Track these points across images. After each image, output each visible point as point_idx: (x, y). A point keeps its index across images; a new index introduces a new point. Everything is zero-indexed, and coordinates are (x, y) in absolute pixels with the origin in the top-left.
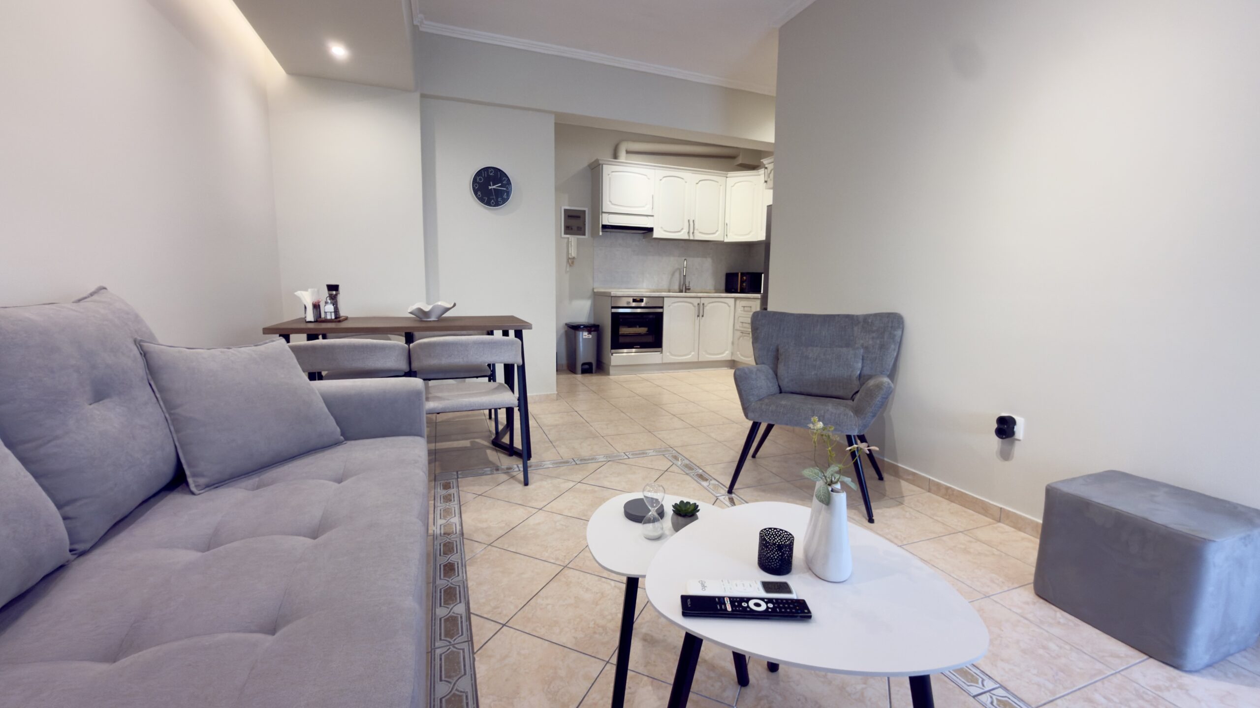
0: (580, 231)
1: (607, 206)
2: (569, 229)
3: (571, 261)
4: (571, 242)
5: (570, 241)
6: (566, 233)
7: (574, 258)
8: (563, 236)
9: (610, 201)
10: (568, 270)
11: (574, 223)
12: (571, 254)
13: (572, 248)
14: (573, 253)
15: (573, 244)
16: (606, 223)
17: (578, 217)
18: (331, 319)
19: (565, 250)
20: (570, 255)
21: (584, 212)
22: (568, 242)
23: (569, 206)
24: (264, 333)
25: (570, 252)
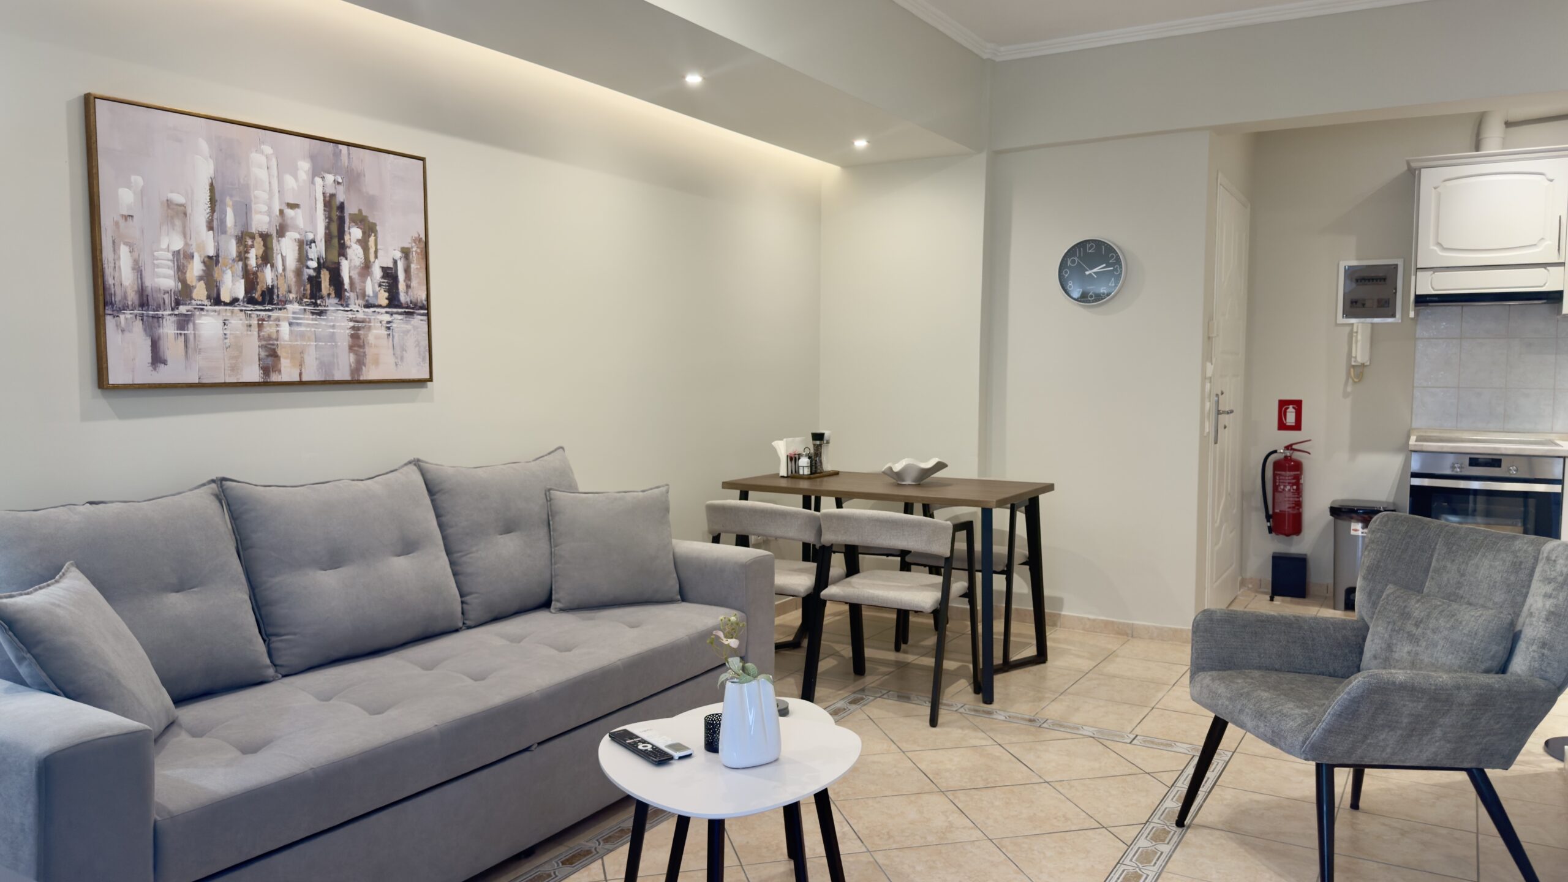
0: (1385, 306)
1: (1428, 252)
2: (1355, 306)
3: (1358, 372)
4: (1357, 332)
5: (1355, 330)
6: (1347, 314)
7: (1363, 365)
8: (1341, 320)
9: (1439, 244)
10: (1349, 389)
11: (1367, 292)
12: (1356, 357)
13: (1359, 344)
14: (1361, 354)
15: (1359, 337)
16: (1425, 289)
17: (1383, 279)
18: (803, 475)
19: (1346, 349)
20: (1353, 359)
21: (1396, 267)
22: (1351, 335)
23: (1358, 259)
24: (723, 488)
25: (1354, 355)
